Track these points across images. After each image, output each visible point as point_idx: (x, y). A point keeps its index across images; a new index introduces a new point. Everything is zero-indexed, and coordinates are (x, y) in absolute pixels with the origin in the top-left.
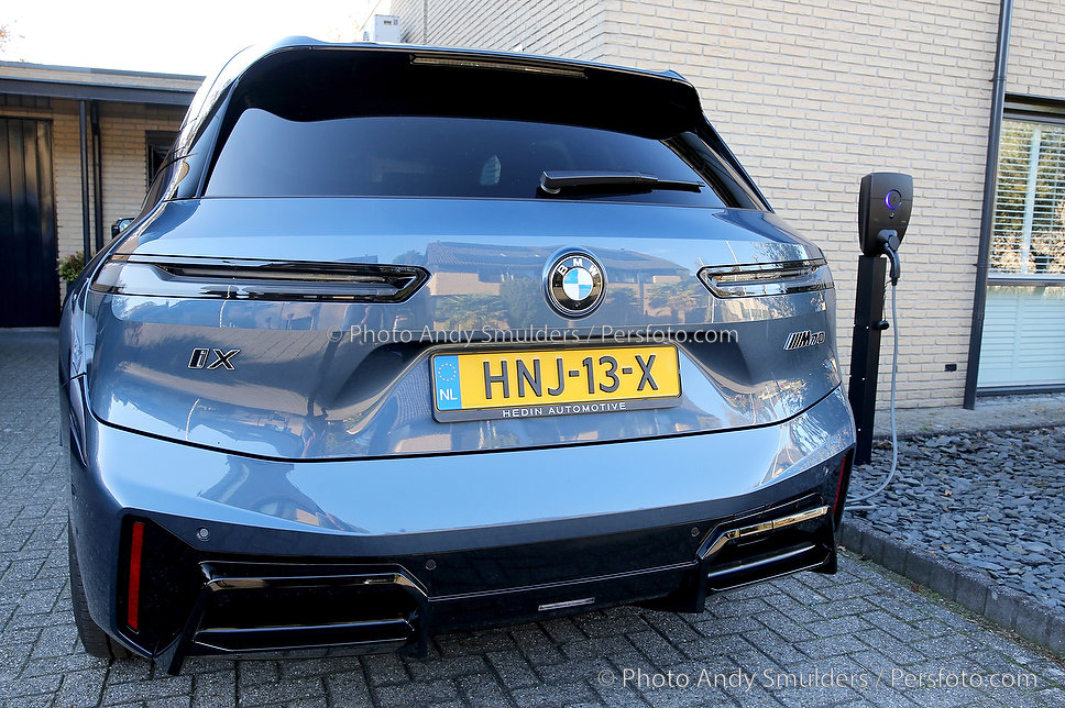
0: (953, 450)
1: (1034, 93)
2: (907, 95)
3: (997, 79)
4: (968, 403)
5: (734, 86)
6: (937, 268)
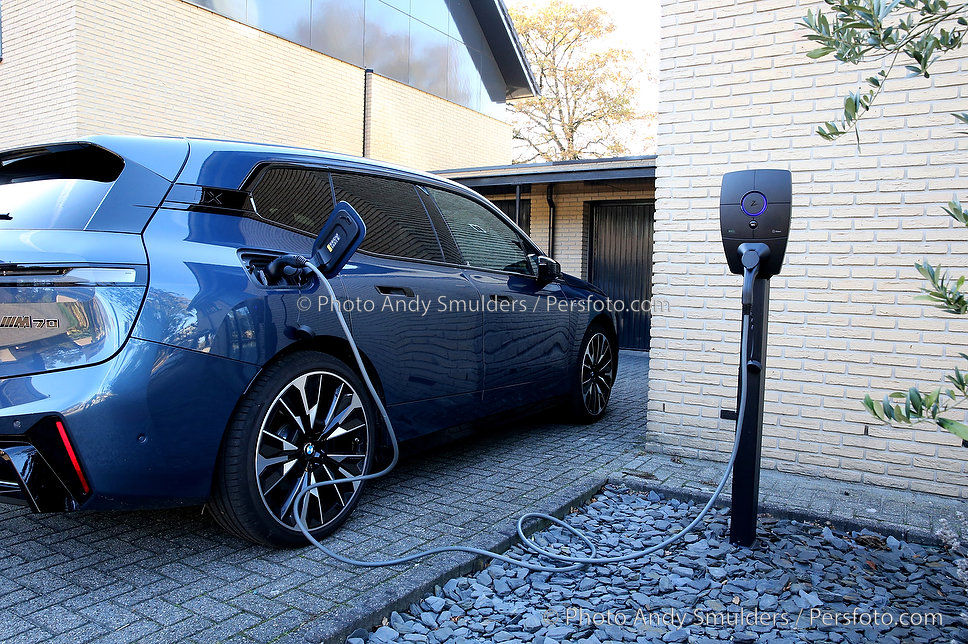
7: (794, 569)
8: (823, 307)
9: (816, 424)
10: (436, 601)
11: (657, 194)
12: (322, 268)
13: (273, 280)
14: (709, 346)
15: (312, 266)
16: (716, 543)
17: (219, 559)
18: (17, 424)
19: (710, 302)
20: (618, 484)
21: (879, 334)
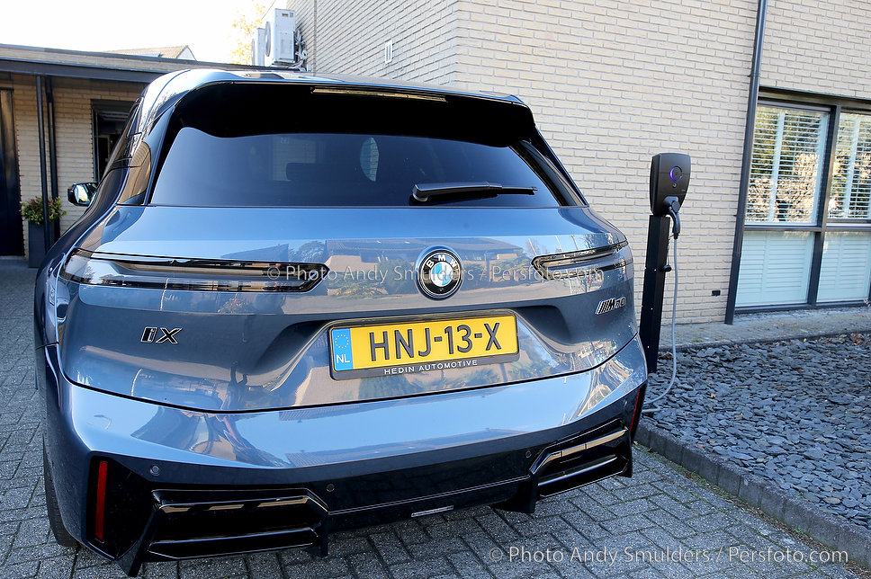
0: (717, 359)
1: (780, 85)
2: (686, 87)
3: (754, 75)
4: (728, 320)
5: (557, 79)
6: (707, 218)
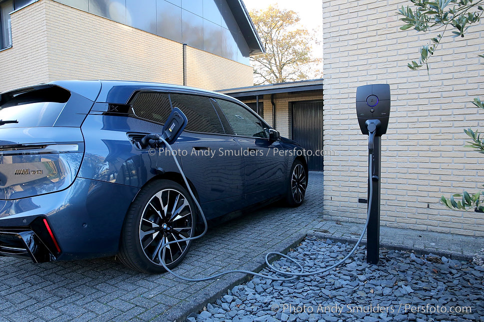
7: (398, 275)
8: (405, 148)
9: (404, 204)
10: (228, 298)
11: (324, 97)
12: (167, 140)
13: (144, 146)
14: (352, 168)
15: (162, 139)
16: (360, 263)
17: (124, 280)
18: (25, 221)
19: (351, 148)
20: (312, 236)
21: (433, 160)
